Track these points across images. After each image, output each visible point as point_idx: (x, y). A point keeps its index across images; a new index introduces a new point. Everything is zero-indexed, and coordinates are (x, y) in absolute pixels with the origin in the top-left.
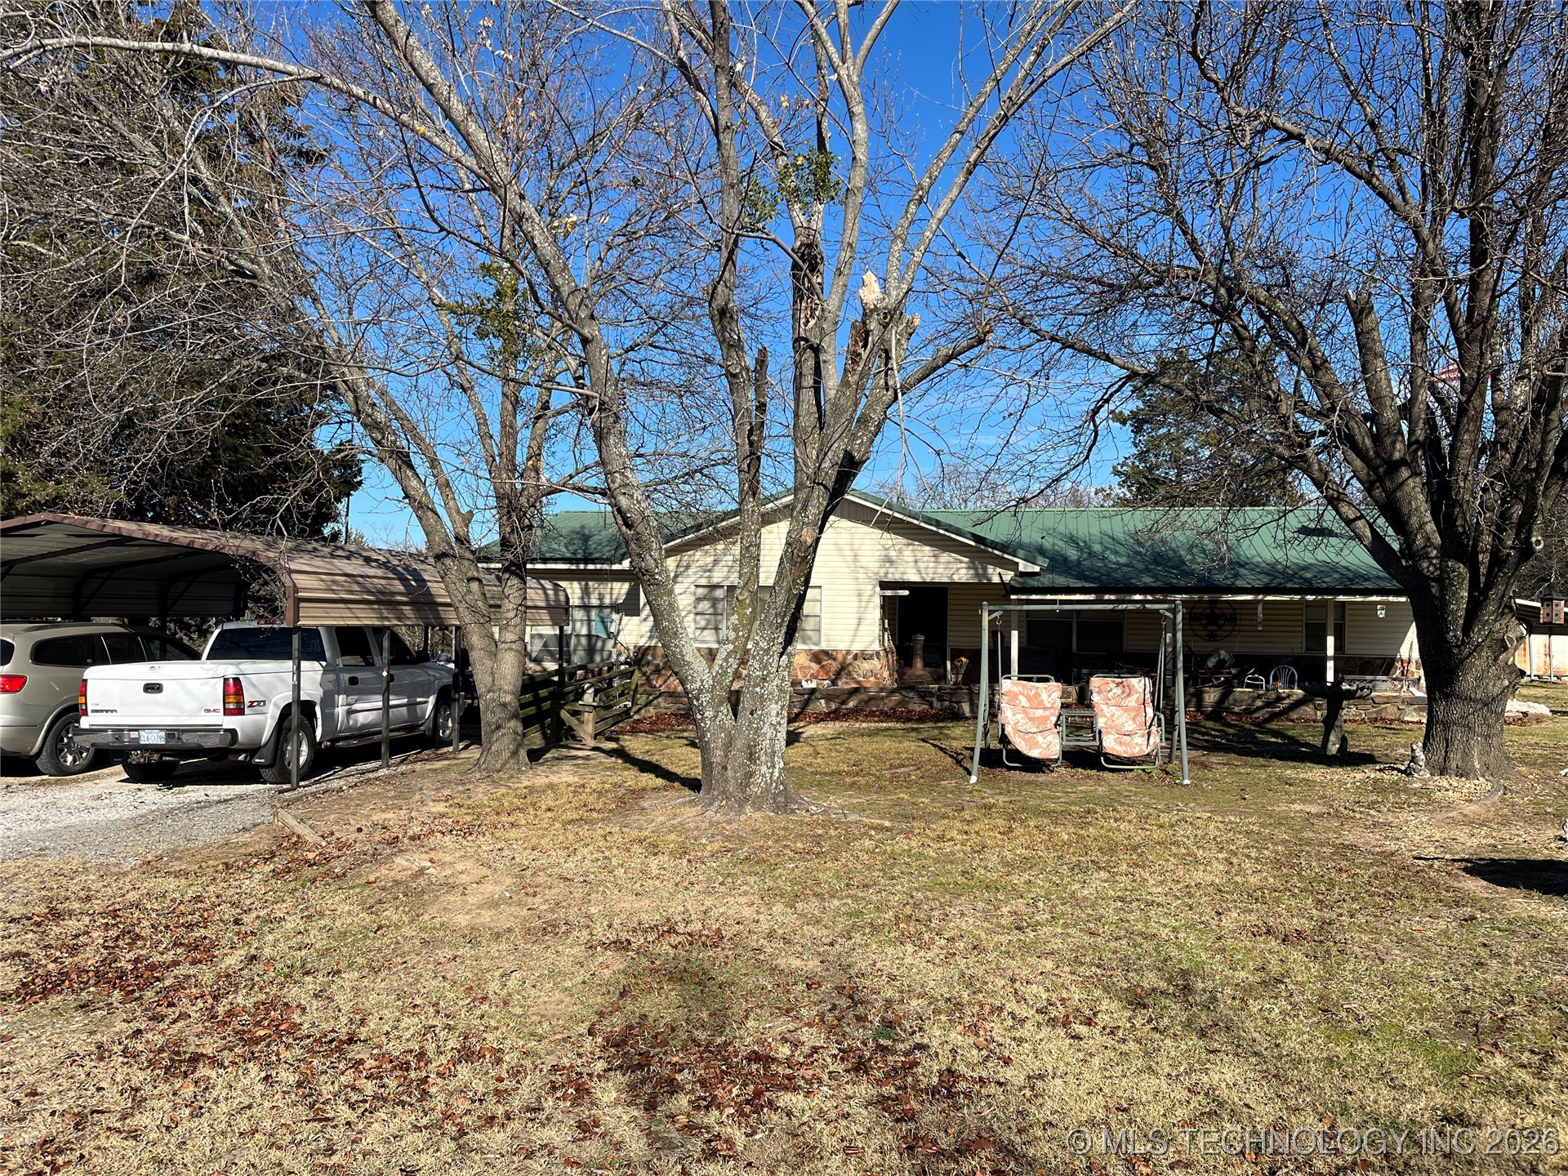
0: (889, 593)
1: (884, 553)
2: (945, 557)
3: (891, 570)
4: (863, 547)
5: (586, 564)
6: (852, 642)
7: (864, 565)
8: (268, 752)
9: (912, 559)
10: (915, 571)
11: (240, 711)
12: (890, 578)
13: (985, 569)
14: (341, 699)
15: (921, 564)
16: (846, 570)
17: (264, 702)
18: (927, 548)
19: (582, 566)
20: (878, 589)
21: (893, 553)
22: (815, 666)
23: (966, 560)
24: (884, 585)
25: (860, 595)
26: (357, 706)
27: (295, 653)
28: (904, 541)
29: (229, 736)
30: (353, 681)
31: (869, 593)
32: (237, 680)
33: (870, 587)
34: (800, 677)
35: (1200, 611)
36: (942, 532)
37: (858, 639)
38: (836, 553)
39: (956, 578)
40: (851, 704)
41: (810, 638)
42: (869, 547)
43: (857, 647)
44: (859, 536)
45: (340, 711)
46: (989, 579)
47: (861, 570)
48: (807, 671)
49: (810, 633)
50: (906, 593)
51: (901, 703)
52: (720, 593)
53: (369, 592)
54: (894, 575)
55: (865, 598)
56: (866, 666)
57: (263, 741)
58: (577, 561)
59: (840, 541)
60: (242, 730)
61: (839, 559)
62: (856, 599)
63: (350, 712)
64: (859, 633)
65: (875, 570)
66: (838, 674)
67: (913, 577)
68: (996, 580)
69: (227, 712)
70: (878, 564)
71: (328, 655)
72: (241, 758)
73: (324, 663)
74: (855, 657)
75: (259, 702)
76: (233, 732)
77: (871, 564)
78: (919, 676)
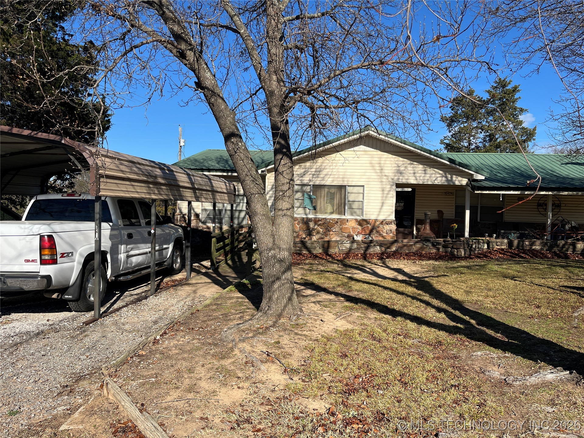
0: (400, 190)
1: (397, 168)
2: (430, 171)
3: (401, 178)
4: (386, 165)
5: (232, 173)
6: (378, 215)
7: (387, 174)
8: (76, 289)
9: (412, 172)
10: (414, 178)
11: (54, 262)
12: (400, 181)
13: (452, 177)
14: (123, 248)
15: (417, 175)
16: (376, 177)
17: (72, 253)
18: (421, 166)
19: (230, 174)
20: (394, 187)
21: (402, 169)
22: (360, 228)
23: (441, 172)
24: (398, 185)
25: (383, 191)
26: (132, 253)
27: (97, 216)
28: (409, 162)
29: (45, 281)
30: (130, 236)
31: (388, 189)
32: (51, 237)
33: (389, 186)
34: (352, 233)
35: (542, 202)
36: (432, 157)
37: (382, 213)
38: (371, 168)
39: (436, 182)
40: (394, 249)
41: (355, 212)
42: (389, 165)
43: (381, 218)
44: (384, 159)
45: (122, 256)
46: (454, 183)
47: (385, 177)
48: (356, 230)
49: (355, 210)
50: (410, 190)
51: (422, 248)
52: (308, 189)
53: (144, 175)
54: (403, 181)
55: (386, 192)
56: (387, 227)
57: (72, 282)
58: (227, 171)
59: (373, 162)
60: (55, 276)
61: (372, 171)
62: (381, 192)
63: (128, 257)
64: (382, 210)
65: (392, 177)
66: (371, 231)
67: (413, 181)
68: (457, 183)
69: (43, 262)
70: (393, 175)
71: (113, 218)
72: (55, 296)
73: (111, 224)
74: (382, 223)
75: (68, 253)
76: (48, 278)
77: (390, 174)
78: (428, 234)
